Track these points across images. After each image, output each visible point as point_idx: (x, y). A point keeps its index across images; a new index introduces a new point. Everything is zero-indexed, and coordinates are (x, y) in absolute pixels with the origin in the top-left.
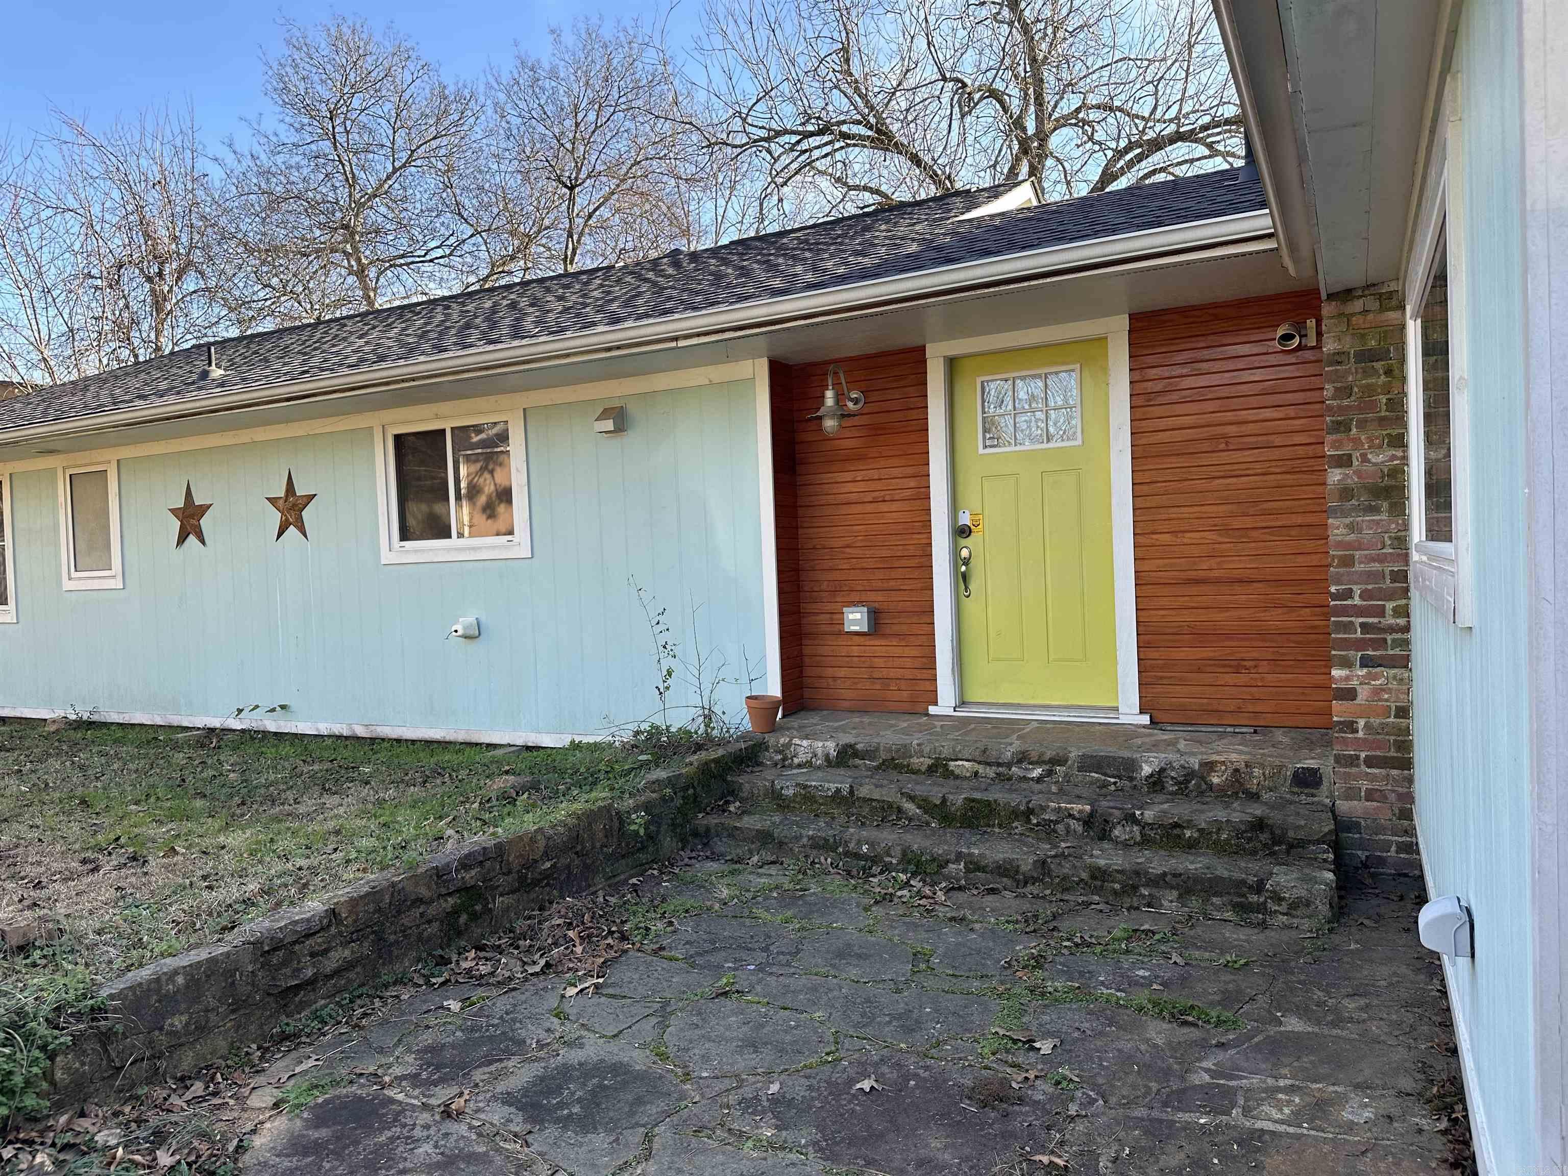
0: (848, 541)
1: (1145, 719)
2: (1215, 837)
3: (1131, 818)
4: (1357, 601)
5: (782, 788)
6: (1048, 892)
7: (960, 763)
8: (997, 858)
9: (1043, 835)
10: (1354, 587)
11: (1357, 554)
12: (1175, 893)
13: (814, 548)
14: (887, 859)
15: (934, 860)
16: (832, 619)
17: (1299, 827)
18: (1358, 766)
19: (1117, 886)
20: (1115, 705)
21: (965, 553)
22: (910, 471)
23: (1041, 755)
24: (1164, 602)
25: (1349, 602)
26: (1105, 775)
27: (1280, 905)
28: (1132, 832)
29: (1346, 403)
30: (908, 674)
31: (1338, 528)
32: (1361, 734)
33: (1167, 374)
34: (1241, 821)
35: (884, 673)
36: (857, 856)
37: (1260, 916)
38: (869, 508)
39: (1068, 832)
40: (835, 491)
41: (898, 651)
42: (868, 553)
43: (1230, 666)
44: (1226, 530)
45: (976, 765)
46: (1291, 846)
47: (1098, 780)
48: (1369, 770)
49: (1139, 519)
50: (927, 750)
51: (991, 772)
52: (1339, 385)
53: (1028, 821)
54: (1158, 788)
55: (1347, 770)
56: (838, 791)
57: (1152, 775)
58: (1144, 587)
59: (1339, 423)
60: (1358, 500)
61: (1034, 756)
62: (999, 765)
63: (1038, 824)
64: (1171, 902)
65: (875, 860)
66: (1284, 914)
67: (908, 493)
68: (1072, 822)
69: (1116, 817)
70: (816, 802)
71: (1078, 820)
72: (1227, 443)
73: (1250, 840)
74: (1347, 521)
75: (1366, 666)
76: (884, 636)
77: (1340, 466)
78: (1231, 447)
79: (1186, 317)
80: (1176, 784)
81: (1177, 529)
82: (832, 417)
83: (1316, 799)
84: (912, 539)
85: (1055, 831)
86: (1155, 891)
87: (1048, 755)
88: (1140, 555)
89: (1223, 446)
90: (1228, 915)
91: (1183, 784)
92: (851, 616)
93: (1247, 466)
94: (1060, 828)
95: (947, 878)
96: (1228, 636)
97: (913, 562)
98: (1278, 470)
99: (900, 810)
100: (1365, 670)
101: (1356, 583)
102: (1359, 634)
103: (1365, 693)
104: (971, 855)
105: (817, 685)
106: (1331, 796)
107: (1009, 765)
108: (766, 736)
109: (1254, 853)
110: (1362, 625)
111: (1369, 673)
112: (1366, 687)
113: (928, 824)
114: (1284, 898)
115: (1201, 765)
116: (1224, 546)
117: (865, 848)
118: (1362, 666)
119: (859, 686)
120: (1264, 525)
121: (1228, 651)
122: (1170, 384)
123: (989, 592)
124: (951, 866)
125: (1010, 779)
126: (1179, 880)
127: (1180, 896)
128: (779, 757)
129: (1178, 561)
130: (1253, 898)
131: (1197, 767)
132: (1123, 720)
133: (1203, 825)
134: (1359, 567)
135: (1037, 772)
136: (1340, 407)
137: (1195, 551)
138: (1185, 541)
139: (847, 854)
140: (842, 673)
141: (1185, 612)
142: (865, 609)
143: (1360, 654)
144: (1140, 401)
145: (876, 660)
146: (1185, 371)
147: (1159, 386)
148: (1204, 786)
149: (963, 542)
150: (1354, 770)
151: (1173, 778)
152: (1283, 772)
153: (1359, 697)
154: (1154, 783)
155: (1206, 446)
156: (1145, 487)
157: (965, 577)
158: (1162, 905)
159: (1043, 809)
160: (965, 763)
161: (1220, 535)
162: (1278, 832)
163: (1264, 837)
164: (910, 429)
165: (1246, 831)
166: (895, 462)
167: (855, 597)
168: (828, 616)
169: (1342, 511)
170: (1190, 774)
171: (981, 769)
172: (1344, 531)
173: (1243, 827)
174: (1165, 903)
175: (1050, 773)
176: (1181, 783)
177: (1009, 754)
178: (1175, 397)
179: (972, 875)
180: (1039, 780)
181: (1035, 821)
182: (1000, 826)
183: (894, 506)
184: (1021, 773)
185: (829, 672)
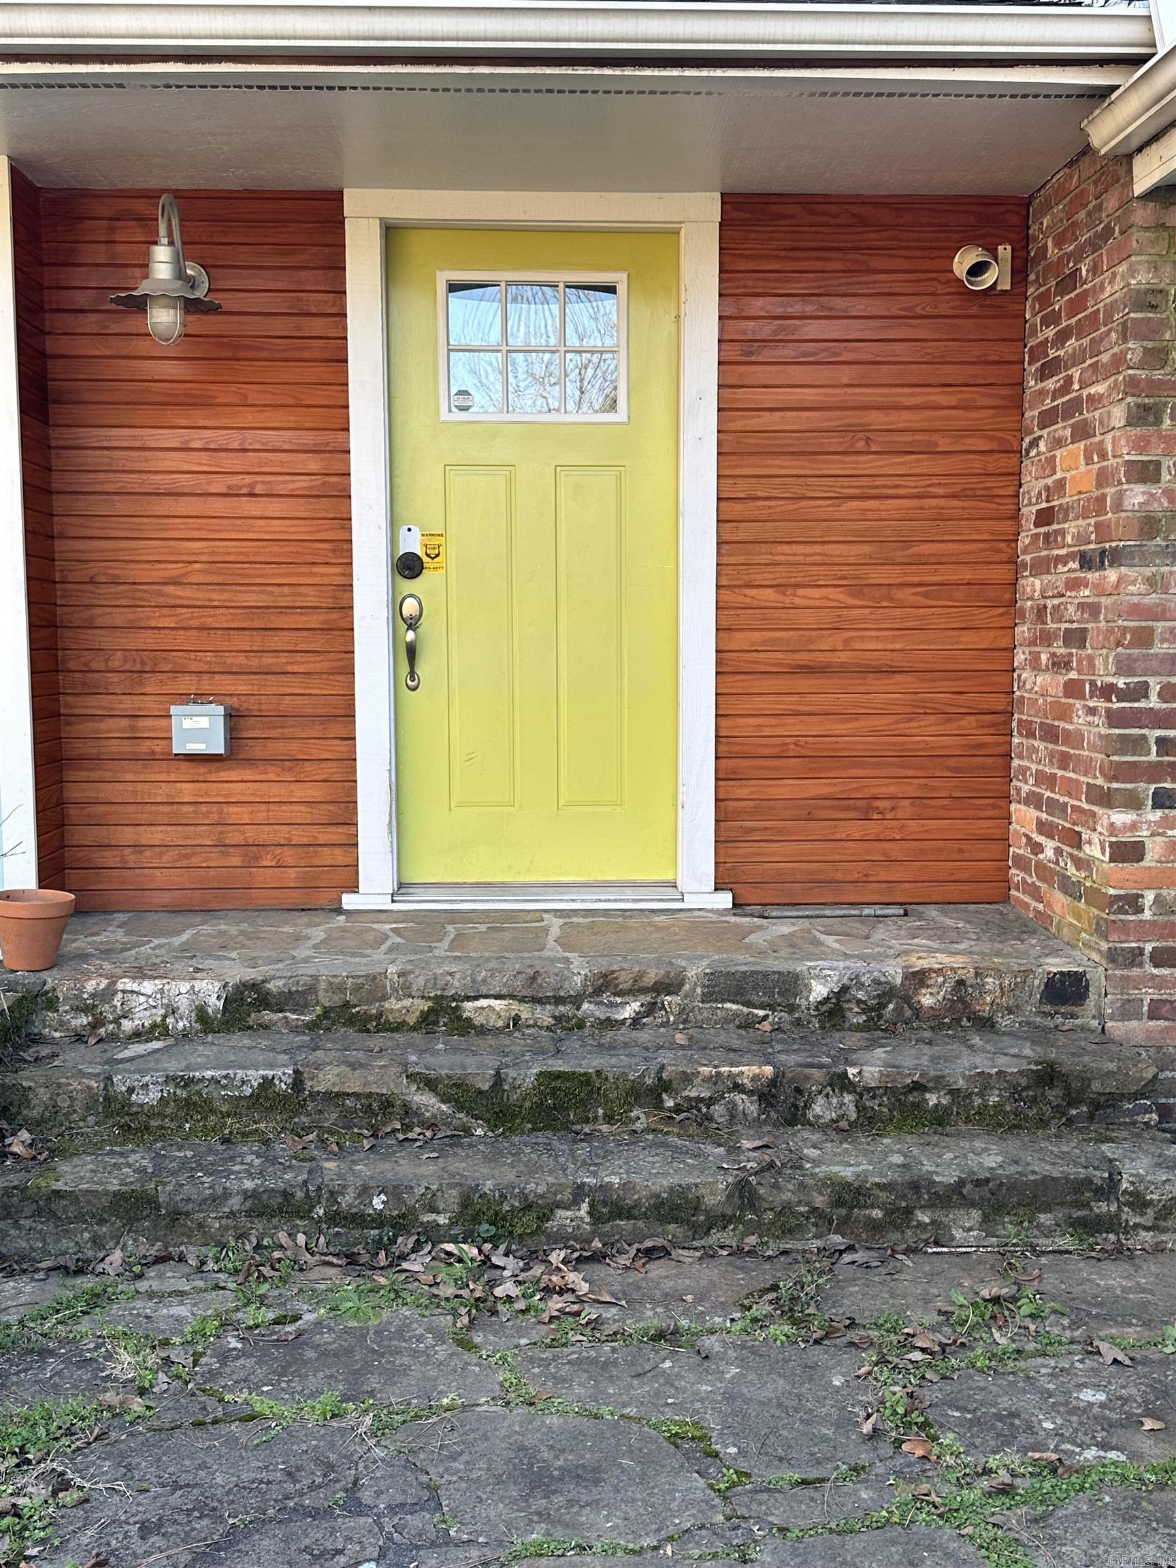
0: (174, 570)
1: (725, 900)
2: (978, 1101)
3: (841, 1083)
4: (1153, 702)
5: (131, 1090)
6: (752, 1240)
7: (483, 1003)
8: (656, 1188)
9: (693, 1129)
10: (1152, 681)
11: (1159, 626)
12: (976, 1214)
13: (92, 582)
14: (428, 1218)
15: (528, 1207)
16: (133, 728)
17: (1110, 1074)
18: (1141, 965)
19: (877, 1213)
20: (669, 877)
21: (410, 607)
22: (308, 438)
23: (640, 975)
24: (759, 703)
25: (1142, 704)
26: (748, 1004)
27: (1142, 1214)
28: (842, 1104)
29: (1158, 375)
30: (299, 835)
31: (1134, 583)
32: (1147, 915)
33: (779, 311)
34: (1021, 1072)
35: (251, 834)
36: (358, 1220)
37: (1112, 1237)
38: (219, 506)
39: (732, 1117)
40: (138, 466)
41: (276, 792)
42: (217, 597)
43: (855, 809)
44: (858, 589)
45: (516, 1007)
46: (1096, 1106)
47: (736, 1014)
48: (1155, 971)
49: (725, 560)
50: (419, 982)
51: (544, 1015)
52: (1150, 345)
53: (659, 1104)
54: (836, 1020)
55: (1125, 972)
56: (267, 1083)
57: (827, 1000)
58: (729, 678)
59: (1146, 408)
60: (1166, 538)
61: (625, 981)
62: (559, 1000)
63: (678, 1109)
64: (970, 1229)
65: (400, 1223)
66: (1147, 1229)
67: (301, 483)
68: (738, 1098)
69: (817, 1082)
70: (212, 1111)
71: (750, 1093)
72: (868, 440)
73: (1034, 1101)
74: (1149, 571)
75: (1162, 807)
76: (250, 762)
77: (1143, 481)
78: (874, 449)
79: (813, 213)
80: (863, 1012)
81: (784, 581)
82: (167, 300)
83: (1079, 1021)
84: (311, 574)
85: (710, 1118)
86: (939, 1215)
87: (652, 976)
88: (725, 624)
89: (861, 445)
90: (1065, 1242)
91: (873, 1011)
92: (187, 724)
93: (897, 481)
94: (718, 1110)
95: (560, 1239)
96: (855, 759)
97: (314, 620)
98: (941, 491)
99: (407, 1110)
100: (1159, 813)
101: (1153, 675)
102: (1153, 757)
103: (1157, 849)
104: (604, 1188)
105: (100, 862)
106: (1100, 1016)
107: (577, 1001)
108: (45, 975)
109: (1043, 1123)
110: (1160, 741)
111: (1165, 818)
112: (1158, 839)
113: (468, 1131)
114: (1151, 1203)
115: (906, 977)
116: (856, 612)
117: (378, 1202)
118: (1155, 806)
119: (195, 861)
120: (916, 579)
121: (854, 784)
122: (783, 329)
123: (455, 681)
124: (560, 1213)
125: (580, 1025)
126: (984, 1191)
127: (986, 1219)
128: (84, 1020)
129: (785, 634)
130: (1101, 1208)
131: (899, 980)
132: (690, 902)
133: (961, 1083)
134: (1159, 648)
135: (630, 1010)
136: (1150, 382)
137: (808, 618)
138: (797, 601)
139: (334, 1218)
140: (155, 836)
141: (790, 720)
142: (221, 710)
143: (1153, 787)
144: (734, 353)
145: (232, 809)
146: (809, 309)
147: (766, 330)
148: (908, 1013)
149: (408, 586)
150: (1135, 971)
151: (859, 1002)
152: (1029, 981)
153: (1148, 857)
154: (831, 1013)
155: (834, 443)
156: (738, 507)
157: (412, 651)
158: (953, 1238)
159: (687, 1079)
160: (493, 1002)
161: (851, 595)
162: (1076, 1085)
163: (1054, 1095)
164: (306, 355)
165: (1027, 1088)
166: (278, 418)
167: (187, 684)
168: (125, 722)
169: (1143, 556)
170: (887, 993)
171: (524, 1011)
172: (1143, 588)
173: (1023, 1082)
174: (958, 1234)
175: (651, 1009)
176: (872, 1009)
177: (578, 979)
178: (788, 352)
179: (607, 1227)
180: (636, 1022)
181: (670, 1103)
182: (609, 1119)
183: (275, 507)
184: (601, 1013)
185: (127, 835)
